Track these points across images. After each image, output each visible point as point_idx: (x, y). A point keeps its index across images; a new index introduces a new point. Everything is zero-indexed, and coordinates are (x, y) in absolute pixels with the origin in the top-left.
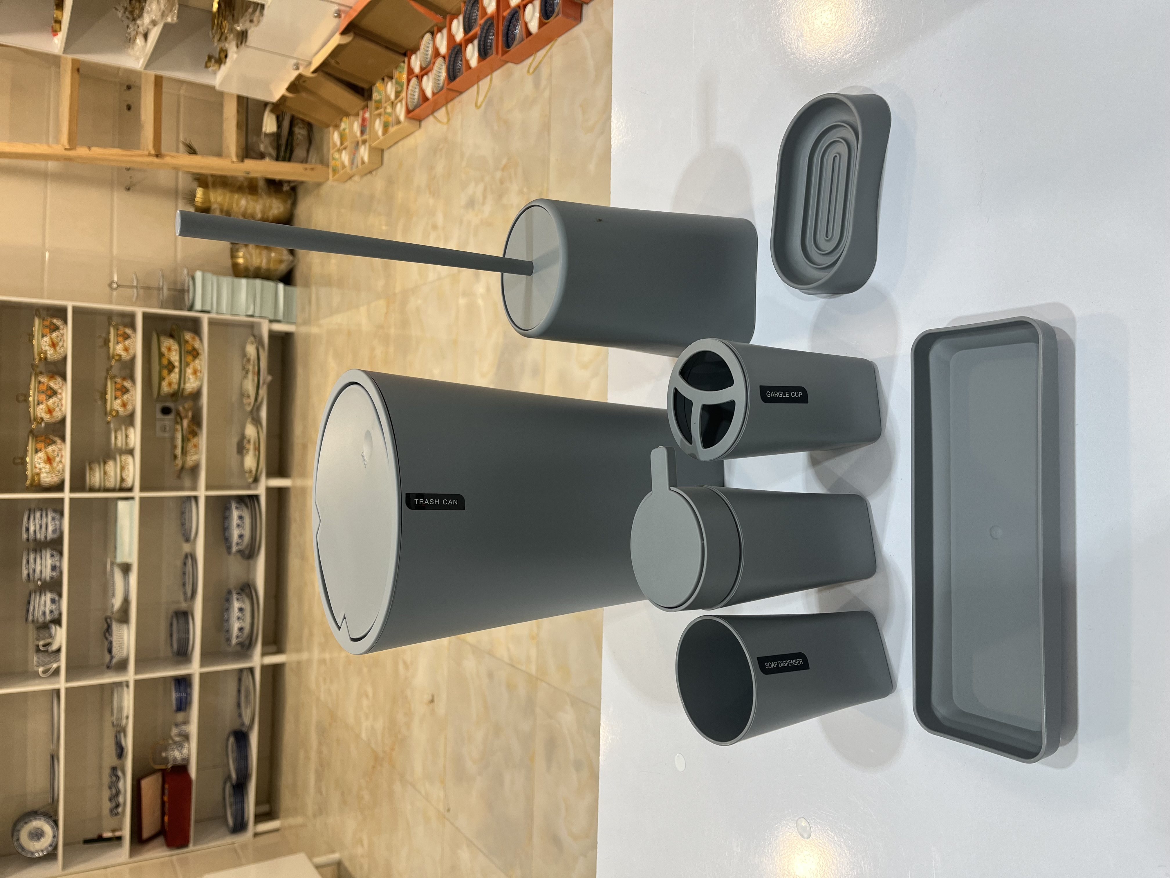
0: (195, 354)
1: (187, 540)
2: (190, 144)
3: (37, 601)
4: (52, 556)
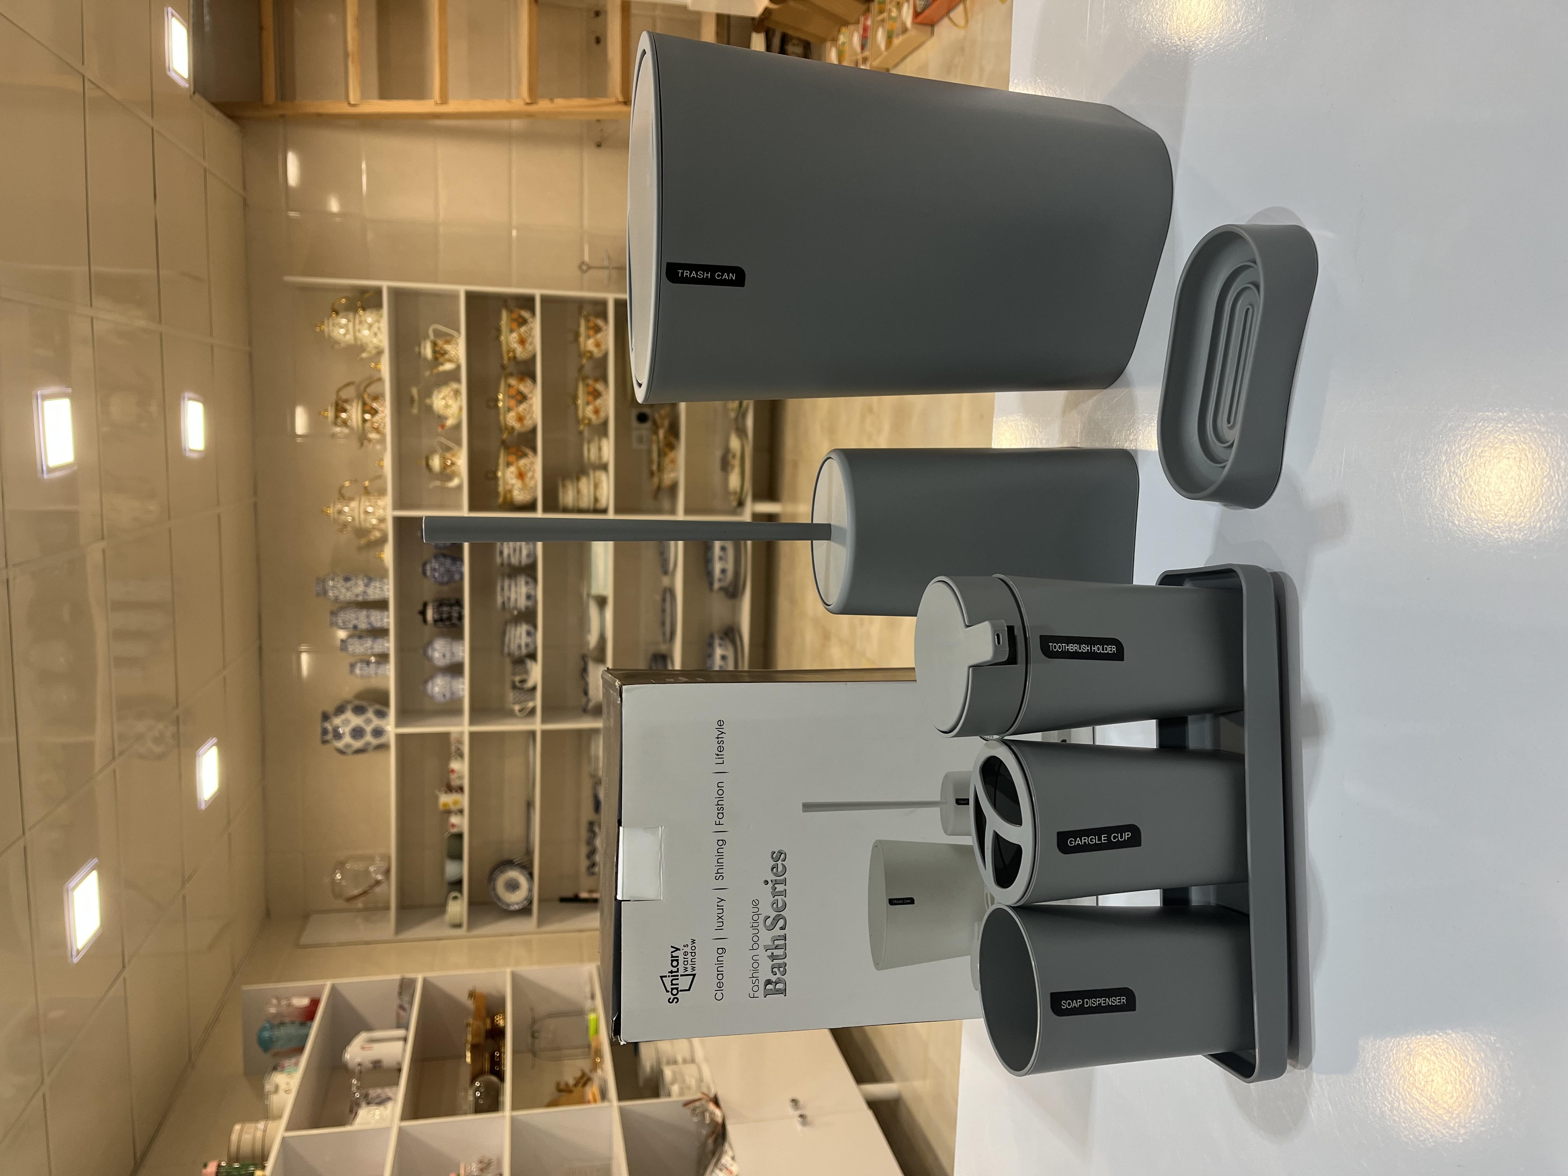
1: (665, 572)
3: (513, 632)
4: (527, 583)
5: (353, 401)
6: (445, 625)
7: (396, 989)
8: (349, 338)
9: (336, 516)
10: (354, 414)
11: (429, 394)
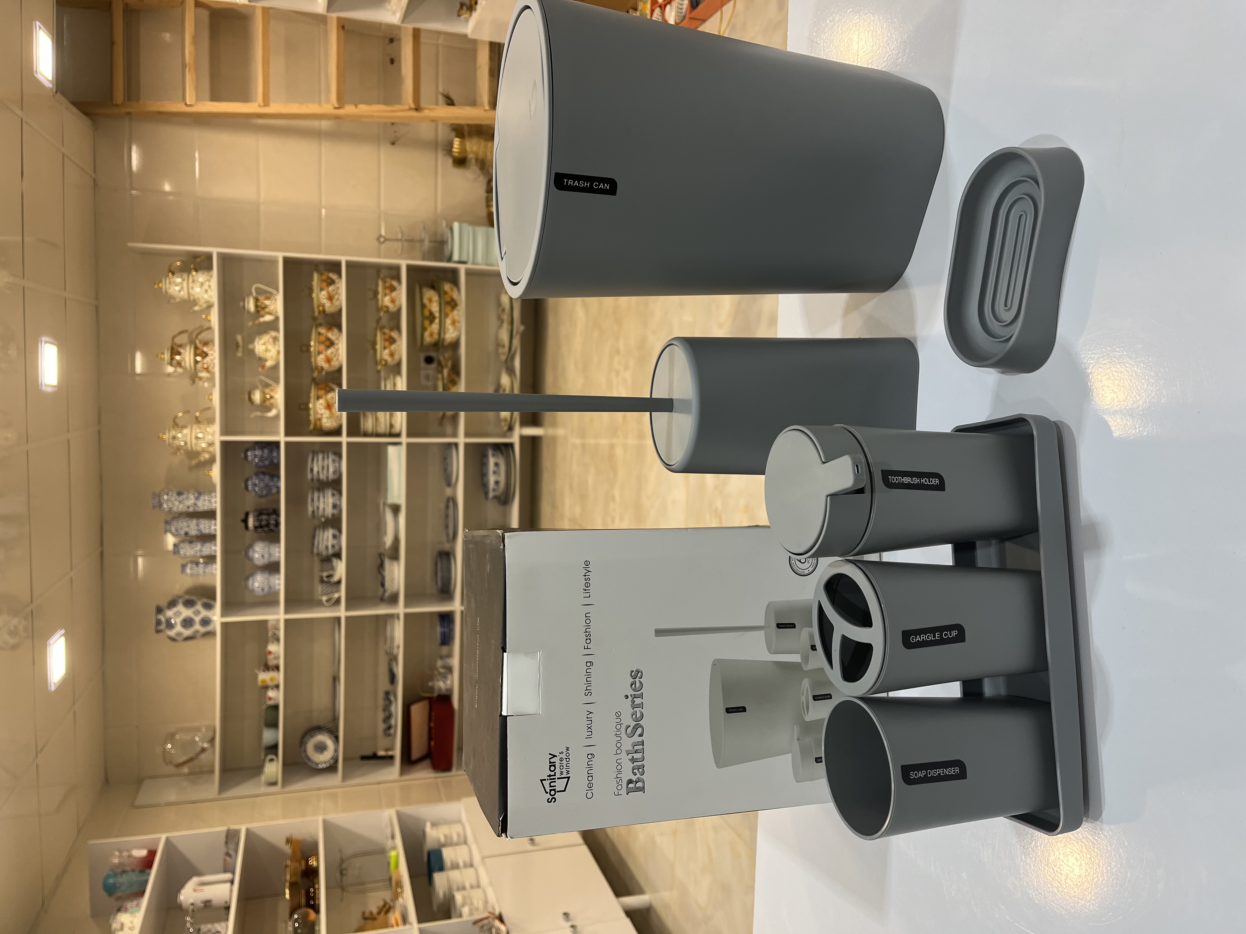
0: (453, 304)
1: (449, 484)
2: (448, 96)
3: (321, 536)
4: (333, 495)
5: (186, 346)
6: (264, 531)
7: (223, 839)
8: (184, 294)
9: (171, 441)
10: (187, 356)
11: (252, 341)
